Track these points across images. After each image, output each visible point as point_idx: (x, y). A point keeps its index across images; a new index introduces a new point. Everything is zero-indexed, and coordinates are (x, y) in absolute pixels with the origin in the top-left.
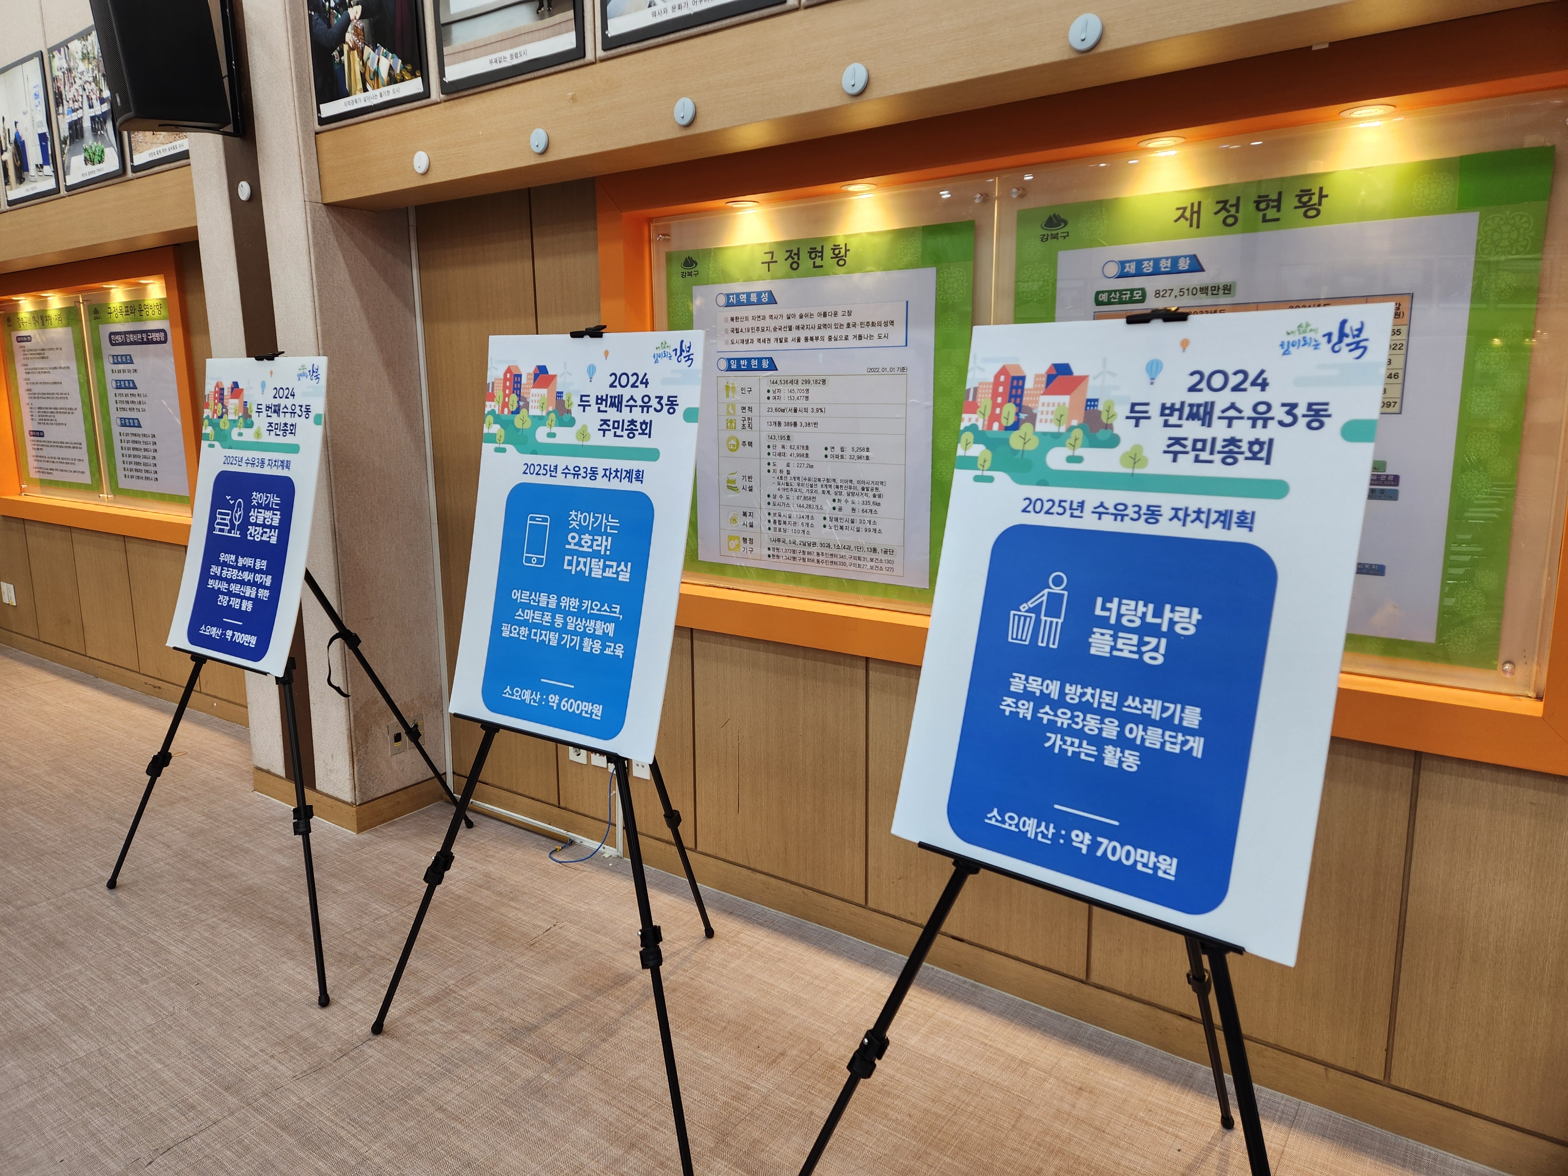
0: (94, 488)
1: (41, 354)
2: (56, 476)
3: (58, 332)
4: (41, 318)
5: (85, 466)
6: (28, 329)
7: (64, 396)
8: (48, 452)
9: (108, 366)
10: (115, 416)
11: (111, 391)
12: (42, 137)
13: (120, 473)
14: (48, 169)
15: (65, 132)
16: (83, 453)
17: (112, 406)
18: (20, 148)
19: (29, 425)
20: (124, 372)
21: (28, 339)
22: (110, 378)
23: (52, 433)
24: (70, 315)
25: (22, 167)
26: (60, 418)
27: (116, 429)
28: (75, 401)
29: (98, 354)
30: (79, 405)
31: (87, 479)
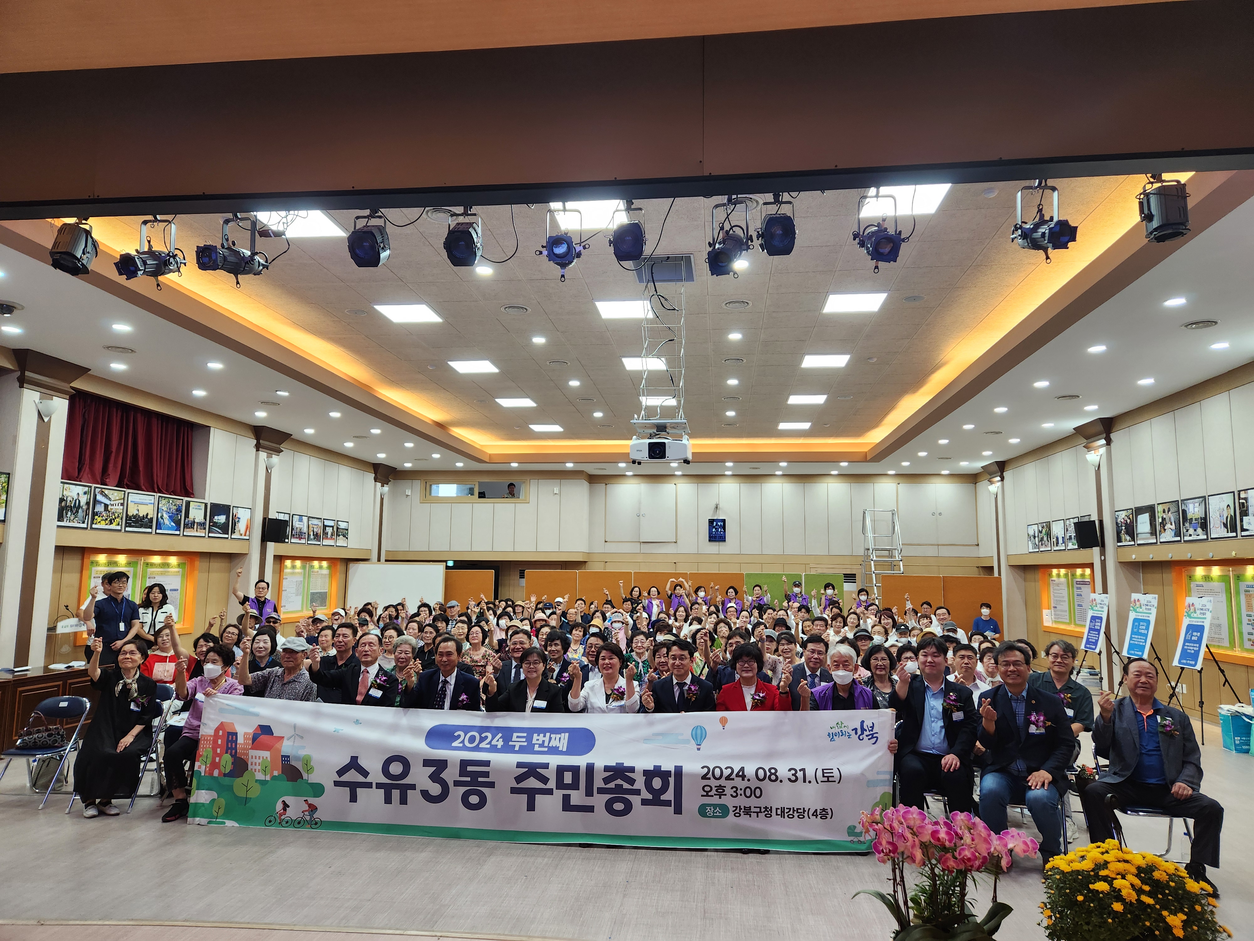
0: (1069, 624)
1: (1058, 585)
2: (1060, 620)
3: (1063, 579)
4: (1058, 575)
5: (1068, 617)
6: (1055, 578)
7: (1063, 597)
8: (1057, 613)
9: (1075, 590)
10: (1076, 603)
11: (1076, 597)
12: (1063, 537)
13: (1077, 619)
14: (1064, 545)
15: (1068, 537)
16: (1067, 613)
17: (1076, 600)
18: (1057, 539)
19: (1053, 605)
20: (1079, 592)
21: (1054, 581)
22: (1076, 593)
23: (1059, 607)
24: (1066, 575)
25: (1057, 543)
26: (1062, 603)
27: (1076, 607)
28: (1066, 599)
29: (1073, 586)
30: (1067, 600)
31: (1068, 621)
